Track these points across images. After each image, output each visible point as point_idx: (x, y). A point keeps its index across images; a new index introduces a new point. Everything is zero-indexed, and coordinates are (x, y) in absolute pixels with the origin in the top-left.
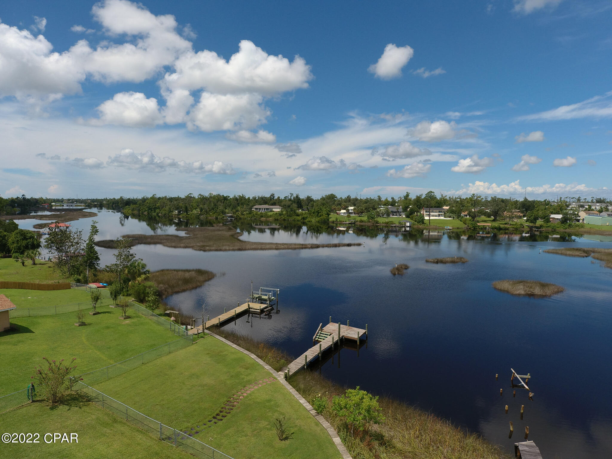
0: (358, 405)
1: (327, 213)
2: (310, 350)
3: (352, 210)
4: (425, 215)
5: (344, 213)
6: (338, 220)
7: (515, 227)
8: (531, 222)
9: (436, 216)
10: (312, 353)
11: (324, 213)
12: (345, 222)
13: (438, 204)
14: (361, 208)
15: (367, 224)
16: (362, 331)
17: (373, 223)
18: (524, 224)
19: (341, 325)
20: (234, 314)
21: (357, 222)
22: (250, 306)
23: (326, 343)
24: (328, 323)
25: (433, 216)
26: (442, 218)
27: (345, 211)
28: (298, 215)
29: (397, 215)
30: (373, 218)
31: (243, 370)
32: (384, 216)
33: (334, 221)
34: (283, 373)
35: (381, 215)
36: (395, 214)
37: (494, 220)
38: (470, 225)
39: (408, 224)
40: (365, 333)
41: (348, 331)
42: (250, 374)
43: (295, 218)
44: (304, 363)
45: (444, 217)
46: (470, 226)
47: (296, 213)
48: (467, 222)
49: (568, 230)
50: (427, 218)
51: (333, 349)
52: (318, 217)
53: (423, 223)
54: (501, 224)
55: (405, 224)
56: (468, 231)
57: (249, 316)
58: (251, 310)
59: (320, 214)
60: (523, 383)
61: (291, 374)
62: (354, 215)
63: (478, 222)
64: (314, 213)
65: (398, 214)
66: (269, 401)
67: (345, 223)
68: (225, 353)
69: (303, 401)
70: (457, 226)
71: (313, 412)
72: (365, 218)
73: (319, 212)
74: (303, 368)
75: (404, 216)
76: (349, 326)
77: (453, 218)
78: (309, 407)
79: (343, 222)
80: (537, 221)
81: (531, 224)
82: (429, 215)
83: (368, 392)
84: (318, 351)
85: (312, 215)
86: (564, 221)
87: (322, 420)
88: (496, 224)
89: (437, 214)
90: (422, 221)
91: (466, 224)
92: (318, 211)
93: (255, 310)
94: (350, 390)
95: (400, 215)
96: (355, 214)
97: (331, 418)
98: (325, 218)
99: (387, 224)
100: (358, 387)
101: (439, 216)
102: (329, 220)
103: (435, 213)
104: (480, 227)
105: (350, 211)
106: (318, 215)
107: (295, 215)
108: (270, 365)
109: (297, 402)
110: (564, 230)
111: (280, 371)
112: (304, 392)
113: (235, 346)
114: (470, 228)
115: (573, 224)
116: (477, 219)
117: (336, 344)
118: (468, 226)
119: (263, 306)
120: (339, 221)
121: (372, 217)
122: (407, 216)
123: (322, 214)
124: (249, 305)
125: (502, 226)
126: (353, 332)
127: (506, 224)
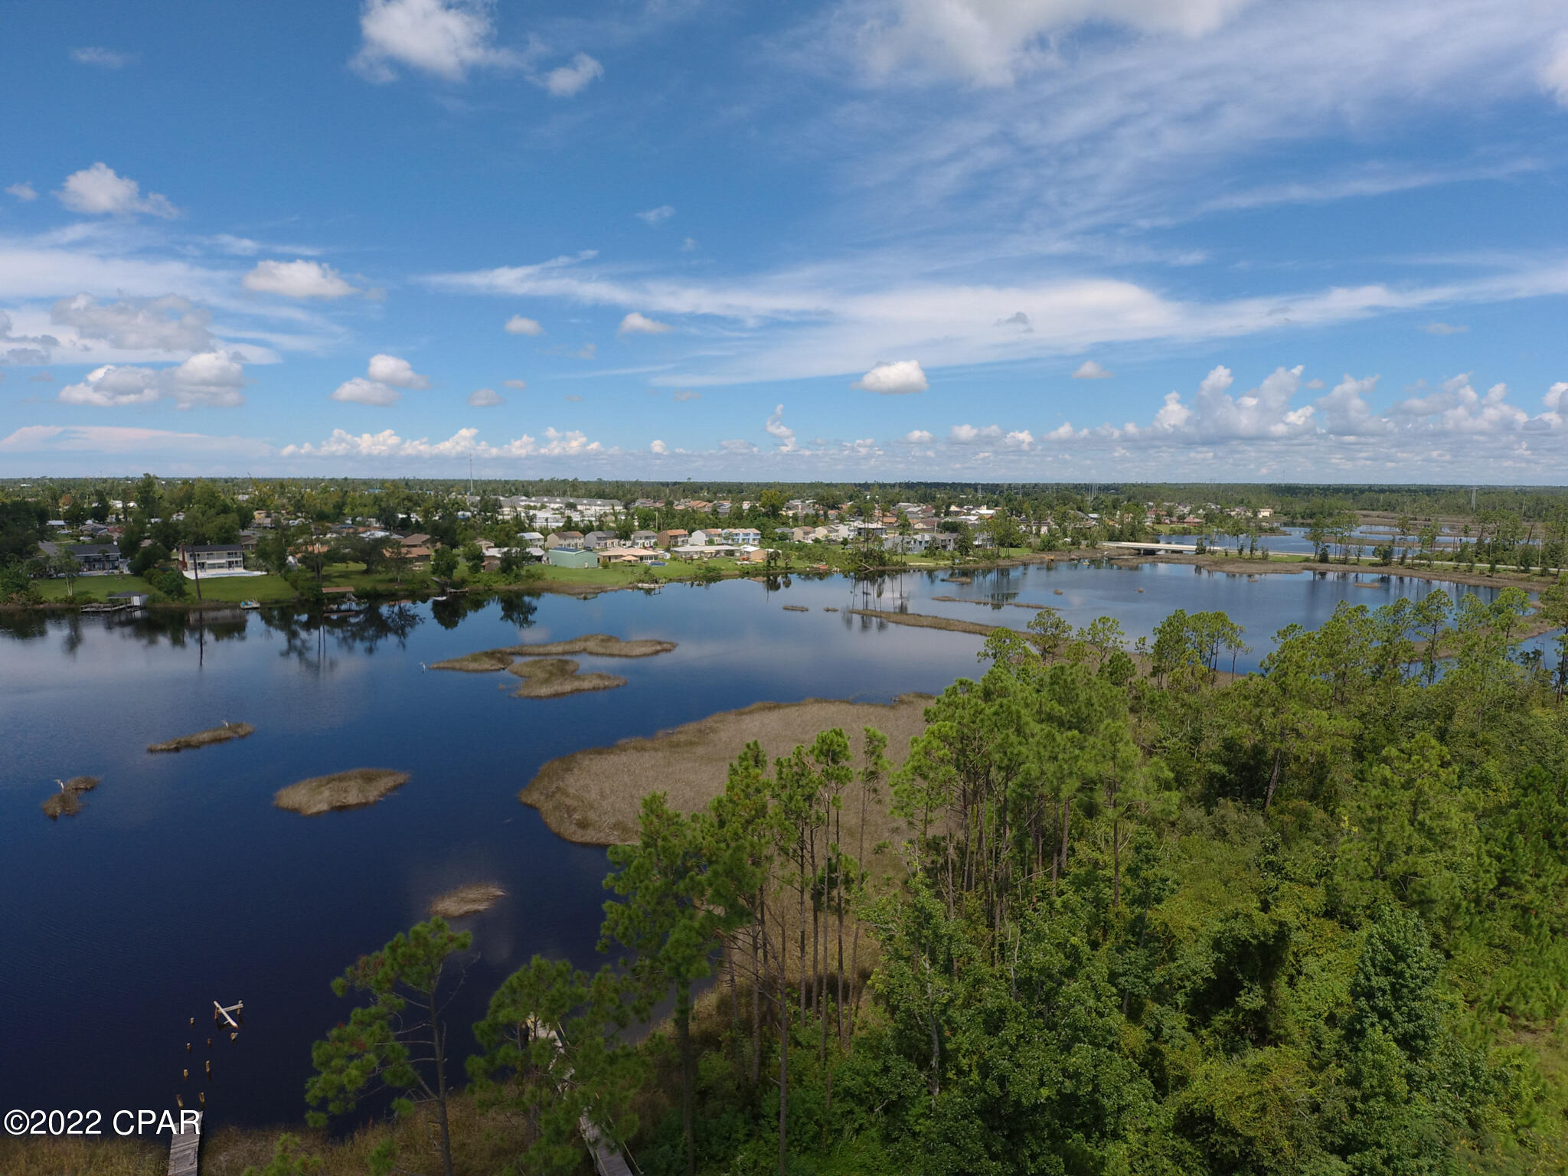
4: (188, 566)
7: (410, 587)
8: (443, 573)
9: (221, 566)
13: (226, 532)
17: (23, 604)
18: (427, 579)
25: (214, 566)
26: (239, 571)
29: (104, 569)
30: (21, 587)
32: (59, 575)
35: (50, 573)
36: (96, 565)
37: (366, 572)
38: (305, 592)
39: (136, 601)
45: (245, 568)
46: (309, 594)
48: (301, 583)
49: (514, 587)
50: (191, 575)
53: (181, 593)
54: (380, 581)
55: (128, 601)
63: (327, 577)
65: (107, 566)
70: (277, 596)
75: (126, 571)
77: (267, 570)
80: (455, 571)
81: (444, 579)
82: (201, 566)
86: (508, 565)
88: (368, 584)
89: (223, 561)
90: (177, 587)
91: (297, 589)
95: (116, 568)
99: (71, 603)
101: (230, 565)
103: (218, 558)
104: (330, 596)
110: (507, 588)
114: (307, 600)
115: (523, 573)
116: (325, 570)
118: (302, 595)
121: (18, 586)
122: (137, 571)
125: (381, 587)
127: (392, 581)
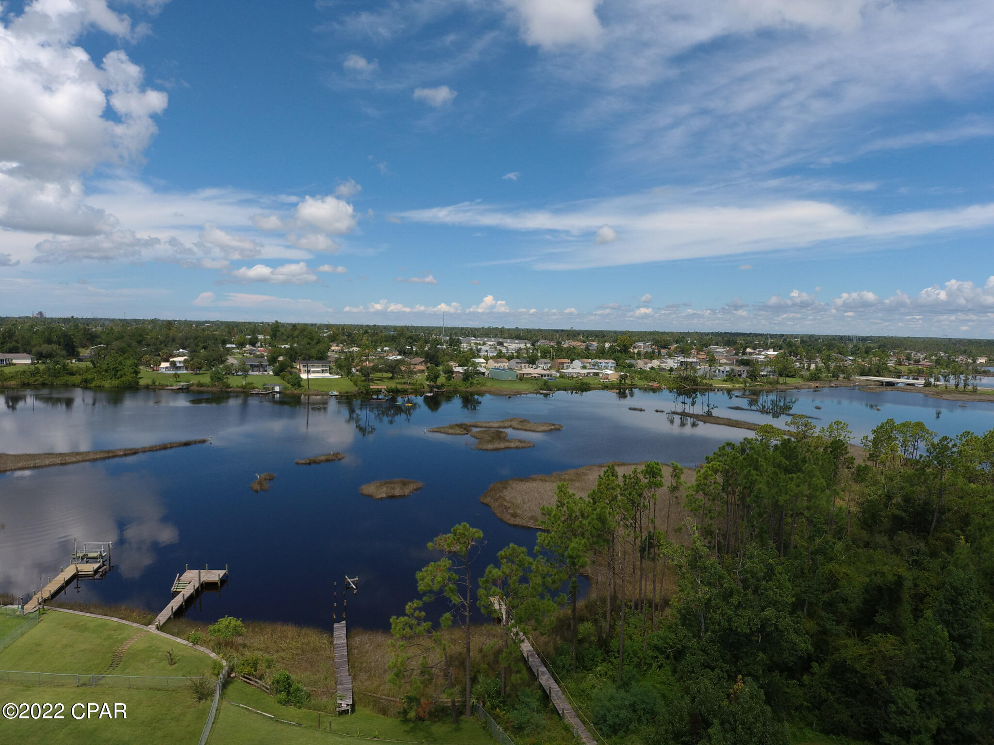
0: (227, 627)
1: (133, 370)
2: (172, 601)
3: (180, 362)
4: (302, 371)
5: (167, 368)
6: (157, 383)
7: (414, 388)
8: (432, 380)
9: (318, 372)
10: (175, 603)
11: (128, 370)
12: (171, 386)
13: (321, 353)
14: (199, 360)
15: (209, 389)
16: (222, 573)
17: (221, 388)
18: (423, 383)
19: (201, 571)
20: (63, 582)
21: (193, 385)
22: (79, 569)
23: (188, 591)
24: (185, 571)
25: (314, 372)
26: (327, 375)
27: (167, 364)
28: (72, 374)
29: (260, 371)
30: (220, 379)
31: (112, 632)
32: (238, 373)
33: (148, 386)
34: (154, 626)
35: (233, 372)
36: (256, 369)
37: (392, 378)
38: (361, 387)
39: (277, 389)
40: (225, 573)
41: (208, 575)
42: (121, 633)
43: (67, 381)
44: (170, 613)
45: (330, 373)
46: (363, 389)
47: (67, 370)
48: (359, 383)
49: (470, 390)
50: (304, 376)
51: (195, 596)
52: (115, 378)
53: (300, 386)
54: (399, 383)
55: (273, 388)
56: (359, 395)
57: (78, 580)
58: (79, 573)
59: (119, 372)
60: (352, 585)
61: (161, 624)
62: (185, 372)
63: (372, 380)
64: (106, 371)
65: (261, 369)
66: (150, 647)
67: (171, 388)
68: (82, 623)
69: (179, 640)
70: (346, 390)
71: (191, 644)
72: (206, 379)
73: (118, 369)
74: (170, 618)
75: (271, 373)
76: (209, 569)
77: (342, 375)
78: (185, 642)
79: (167, 386)
80: (438, 379)
81: (432, 383)
82: (308, 372)
83: (234, 617)
84: (182, 600)
85: (103, 375)
86: (467, 376)
87: (198, 647)
88: (392, 385)
89: (320, 369)
90: (298, 383)
91: (357, 386)
92: (116, 367)
93: (86, 573)
94: (221, 619)
95: (266, 371)
96: (186, 368)
97: (205, 643)
98: (131, 379)
99: (244, 388)
100: (227, 616)
101: (323, 371)
102: (138, 382)
103: (317, 368)
104: (374, 390)
105: (178, 365)
106: (115, 375)
107: (66, 374)
108: (137, 623)
109: (175, 642)
110: (465, 390)
111: (149, 625)
112: (178, 635)
113: (88, 615)
114: (361, 392)
115: (475, 382)
116: (371, 376)
117: (197, 591)
118: (360, 389)
119: (96, 566)
120: (159, 385)
121: (218, 378)
122: (277, 374)
123: (124, 374)
124: (77, 568)
125: (399, 387)
126: (212, 576)
127: (404, 383)
